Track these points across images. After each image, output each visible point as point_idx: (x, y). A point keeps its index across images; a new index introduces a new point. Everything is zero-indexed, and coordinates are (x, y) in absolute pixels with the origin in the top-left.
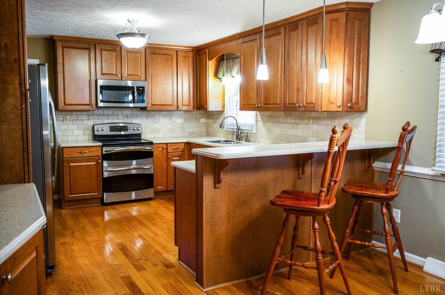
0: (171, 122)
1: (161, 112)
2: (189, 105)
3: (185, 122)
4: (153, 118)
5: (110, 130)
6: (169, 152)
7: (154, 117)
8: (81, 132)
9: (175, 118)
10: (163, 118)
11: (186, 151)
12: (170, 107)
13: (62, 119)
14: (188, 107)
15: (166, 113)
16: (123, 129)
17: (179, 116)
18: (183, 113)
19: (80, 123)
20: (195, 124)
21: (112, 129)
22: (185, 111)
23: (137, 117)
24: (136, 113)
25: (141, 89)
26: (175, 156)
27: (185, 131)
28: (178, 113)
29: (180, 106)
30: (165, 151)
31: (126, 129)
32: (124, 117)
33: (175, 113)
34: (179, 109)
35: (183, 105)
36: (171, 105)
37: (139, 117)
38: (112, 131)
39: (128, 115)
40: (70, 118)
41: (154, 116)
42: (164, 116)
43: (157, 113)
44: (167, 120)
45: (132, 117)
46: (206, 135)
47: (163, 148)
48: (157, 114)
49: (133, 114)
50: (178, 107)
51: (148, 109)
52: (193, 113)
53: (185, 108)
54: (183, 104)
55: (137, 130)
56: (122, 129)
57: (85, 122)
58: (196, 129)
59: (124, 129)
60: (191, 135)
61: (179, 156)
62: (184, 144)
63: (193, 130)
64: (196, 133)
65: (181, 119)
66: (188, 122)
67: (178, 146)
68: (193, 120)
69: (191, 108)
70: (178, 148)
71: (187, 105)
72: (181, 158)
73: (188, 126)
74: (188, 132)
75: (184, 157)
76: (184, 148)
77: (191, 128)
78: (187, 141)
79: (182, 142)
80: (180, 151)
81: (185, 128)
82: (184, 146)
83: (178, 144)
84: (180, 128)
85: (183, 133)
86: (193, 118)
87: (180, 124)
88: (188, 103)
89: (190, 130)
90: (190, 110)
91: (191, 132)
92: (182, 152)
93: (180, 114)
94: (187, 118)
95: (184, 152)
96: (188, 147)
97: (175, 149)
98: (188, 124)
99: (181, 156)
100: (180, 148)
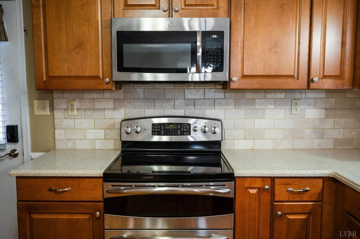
0: (292, 116)
1: (270, 93)
2: (339, 77)
3: (327, 116)
4: (251, 107)
5: (153, 131)
6: (277, 199)
7: (253, 104)
8: (101, 134)
9: (301, 107)
10: (273, 107)
11: (326, 199)
12: (290, 80)
13: (65, 106)
14: (338, 82)
15: (282, 95)
16: (180, 129)
17: (312, 101)
18: (323, 95)
19: (97, 115)
20: (351, 120)
21: (156, 130)
22: (328, 91)
23: (214, 103)
24: (214, 94)
25: (215, 36)
26: (295, 211)
27: (325, 137)
28: (311, 95)
29: (316, 79)
30: (266, 198)
31: (187, 131)
32: (187, 105)
33: (303, 95)
34: (312, 85)
35: (325, 77)
36: (292, 77)
37: (220, 104)
38: (156, 133)
39: (195, 99)
40: (79, 105)
41: (252, 102)
42: (277, 103)
43: (261, 95)
44: (283, 111)
45: (204, 105)
47: (261, 190)
48: (261, 97)
49: (206, 97)
50: (310, 81)
51: (233, 86)
52: (349, 95)
53: (328, 84)
54: (325, 74)
55: (210, 133)
56: (179, 131)
57: (108, 114)
58: (353, 133)
59: (182, 129)
60: (339, 146)
61: (307, 212)
62: (321, 180)
63: (344, 136)
64: (353, 141)
65: (317, 108)
66: (335, 117)
67: (304, 187)
68: (345, 112)
69: (344, 84)
70: (304, 191)
71: (335, 75)
72: (312, 218)
73: (333, 126)
74: (332, 140)
75: (321, 214)
76: (322, 192)
77: (340, 130)
78: (332, 175)
79: (318, 176)
80: (310, 200)
81: (325, 129)
82: (322, 186)
83: (306, 179)
84: (314, 129)
85: (319, 140)
86: (347, 108)
87: (314, 120)
88: (339, 72)
89: (338, 134)
90: (341, 88)
91: (339, 139)
92: (316, 203)
93: (315, 98)
94: (332, 108)
95: (321, 203)
96: (334, 190)
97: (296, 193)
98: (334, 120)
99: (312, 213)
100: (310, 192)
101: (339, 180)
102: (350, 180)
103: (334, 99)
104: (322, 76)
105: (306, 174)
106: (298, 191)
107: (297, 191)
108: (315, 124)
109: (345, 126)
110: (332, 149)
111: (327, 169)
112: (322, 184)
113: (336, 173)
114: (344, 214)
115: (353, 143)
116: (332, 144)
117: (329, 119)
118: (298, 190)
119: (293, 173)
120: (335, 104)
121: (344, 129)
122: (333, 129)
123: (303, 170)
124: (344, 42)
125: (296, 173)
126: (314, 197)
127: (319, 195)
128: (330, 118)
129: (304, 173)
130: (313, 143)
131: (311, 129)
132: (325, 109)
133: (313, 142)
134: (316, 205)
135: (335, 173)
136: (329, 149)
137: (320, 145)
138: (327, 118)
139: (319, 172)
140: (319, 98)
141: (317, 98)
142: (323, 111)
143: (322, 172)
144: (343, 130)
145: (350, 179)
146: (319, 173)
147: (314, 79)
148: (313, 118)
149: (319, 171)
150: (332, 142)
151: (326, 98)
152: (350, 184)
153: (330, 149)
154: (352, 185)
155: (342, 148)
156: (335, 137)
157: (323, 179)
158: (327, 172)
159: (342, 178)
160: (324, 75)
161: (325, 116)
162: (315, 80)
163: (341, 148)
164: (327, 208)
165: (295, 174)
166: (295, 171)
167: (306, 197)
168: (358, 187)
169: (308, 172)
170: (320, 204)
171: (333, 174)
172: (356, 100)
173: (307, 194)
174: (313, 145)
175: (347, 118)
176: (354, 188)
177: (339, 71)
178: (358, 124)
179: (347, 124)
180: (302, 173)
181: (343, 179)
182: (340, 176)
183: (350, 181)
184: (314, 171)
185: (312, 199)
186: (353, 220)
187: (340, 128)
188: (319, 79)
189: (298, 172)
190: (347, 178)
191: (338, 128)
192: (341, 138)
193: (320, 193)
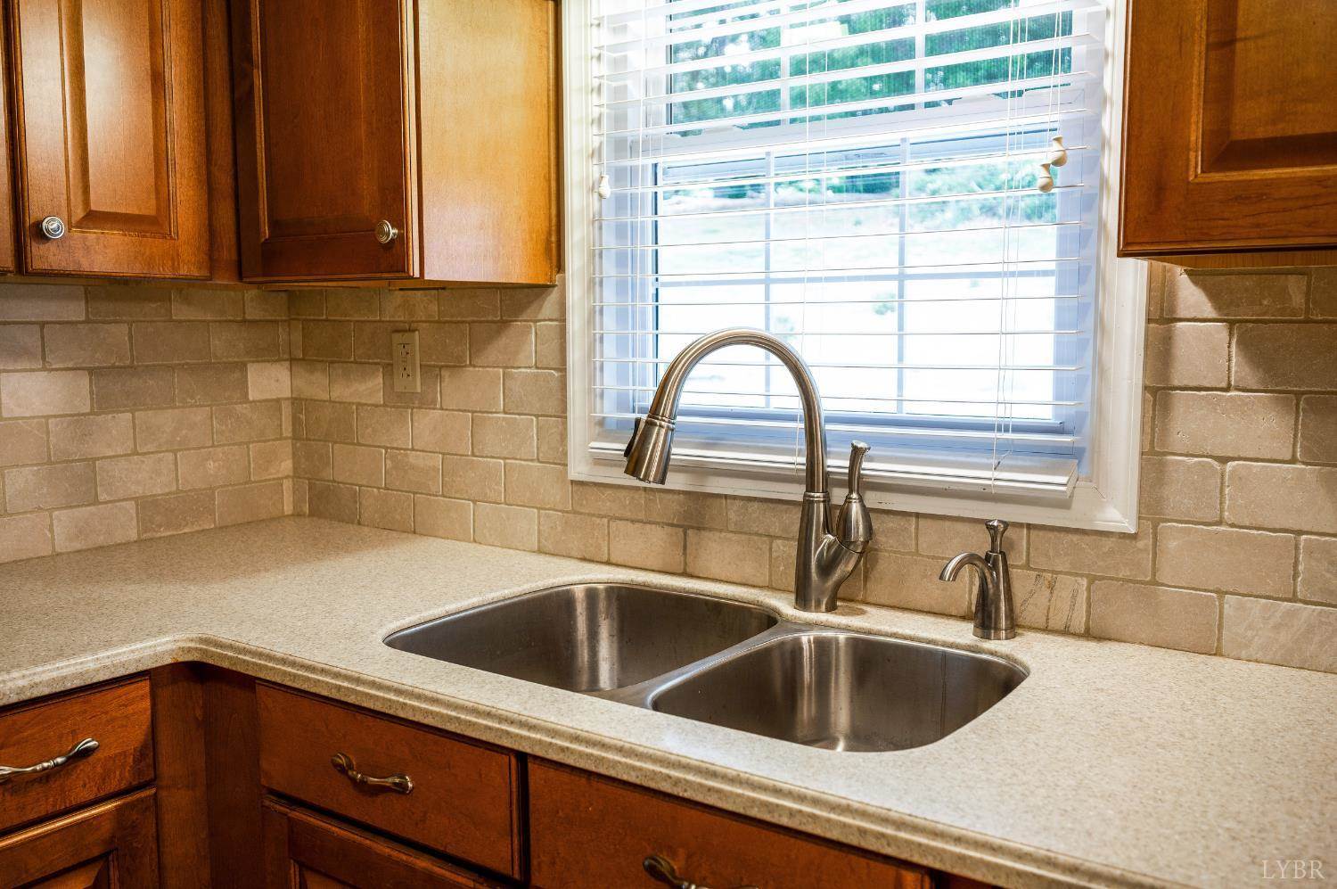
2: (155, 222)
3: (103, 404)
14: (155, 246)
17: (31, 339)
18: (74, 310)
20: (199, 415)
27: (103, 497)
29: (53, 224)
35: (93, 218)
46: (298, 515)
50: (26, 230)
53: (111, 252)
54: (94, 207)
58: (211, 464)
60: (160, 526)
61: (96, 852)
62: (144, 687)
63: (177, 480)
64: (214, 499)
65: (56, 370)
66: (135, 404)
67: (70, 738)
68: (174, 378)
69: (178, 255)
70: (69, 759)
71: (137, 212)
72: (117, 873)
73: (130, 444)
74: (130, 505)
75: (158, 838)
76: (153, 739)
77: (160, 460)
78: (189, 650)
79: (132, 670)
80: (102, 793)
81: (98, 459)
82: (149, 712)
83: (73, 701)
84: (50, 462)
85: (78, 512)
86: (180, 364)
87: (47, 424)
88: (153, 202)
89: (154, 476)
90: (169, 274)
91: (159, 495)
92: (129, 799)
93: (43, 325)
94: (121, 367)
95: (153, 791)
96: (199, 713)
97: (35, 780)
98: (134, 417)
99: (117, 849)
100: (98, 755)
101: (226, 665)
102: (279, 655)
103: (125, 328)
104: (79, 213)
105: (75, 676)
106: (44, 769)
107: (35, 771)
108: (53, 439)
109: (178, 439)
110: (135, 542)
111: (161, 632)
112: (147, 704)
113: (207, 641)
114: (263, 806)
115: (214, 504)
116: (134, 522)
117: (110, 416)
118: (41, 762)
119: (10, 684)
120: (131, 350)
121: (175, 452)
122: (129, 455)
123: (54, 658)
124: (160, 74)
125: (21, 683)
126: (118, 773)
127: (141, 755)
128: (114, 412)
129: (65, 672)
130: (51, 531)
131: (32, 465)
132: (91, 371)
133: (51, 525)
134: (131, 806)
135: (201, 640)
136: (125, 544)
137: (80, 532)
138: (104, 413)
139: (133, 651)
140: (59, 323)
141: (48, 323)
142: (84, 381)
143: (146, 648)
144: (170, 456)
145: (280, 651)
146: (131, 656)
147: (44, 224)
148: (38, 417)
149: (133, 647)
150: (133, 512)
151: (87, 321)
152: (285, 673)
153: (128, 544)
154: (295, 676)
155: (175, 533)
156: (141, 492)
157: (150, 679)
158: (167, 642)
159: (240, 653)
160: (91, 211)
161: (92, 406)
162: (50, 227)
163: (169, 533)
164: (180, 802)
165: (22, 689)
166: (15, 674)
167: (82, 783)
168: (321, 678)
169: (81, 663)
170: (149, 796)
171: (192, 645)
172: (208, 332)
173: (84, 767)
174: (53, 536)
175: (183, 407)
176: (305, 687)
177: (153, 196)
178: (224, 428)
179: (184, 432)
180: (55, 674)
181: (247, 658)
182: (231, 647)
183: (284, 661)
184: (109, 653)
185: (113, 786)
186: (309, 818)
187: (161, 452)
188: (70, 226)
189: (35, 674)
190: (265, 651)
191: (152, 453)
192: (167, 490)
193: (144, 746)
